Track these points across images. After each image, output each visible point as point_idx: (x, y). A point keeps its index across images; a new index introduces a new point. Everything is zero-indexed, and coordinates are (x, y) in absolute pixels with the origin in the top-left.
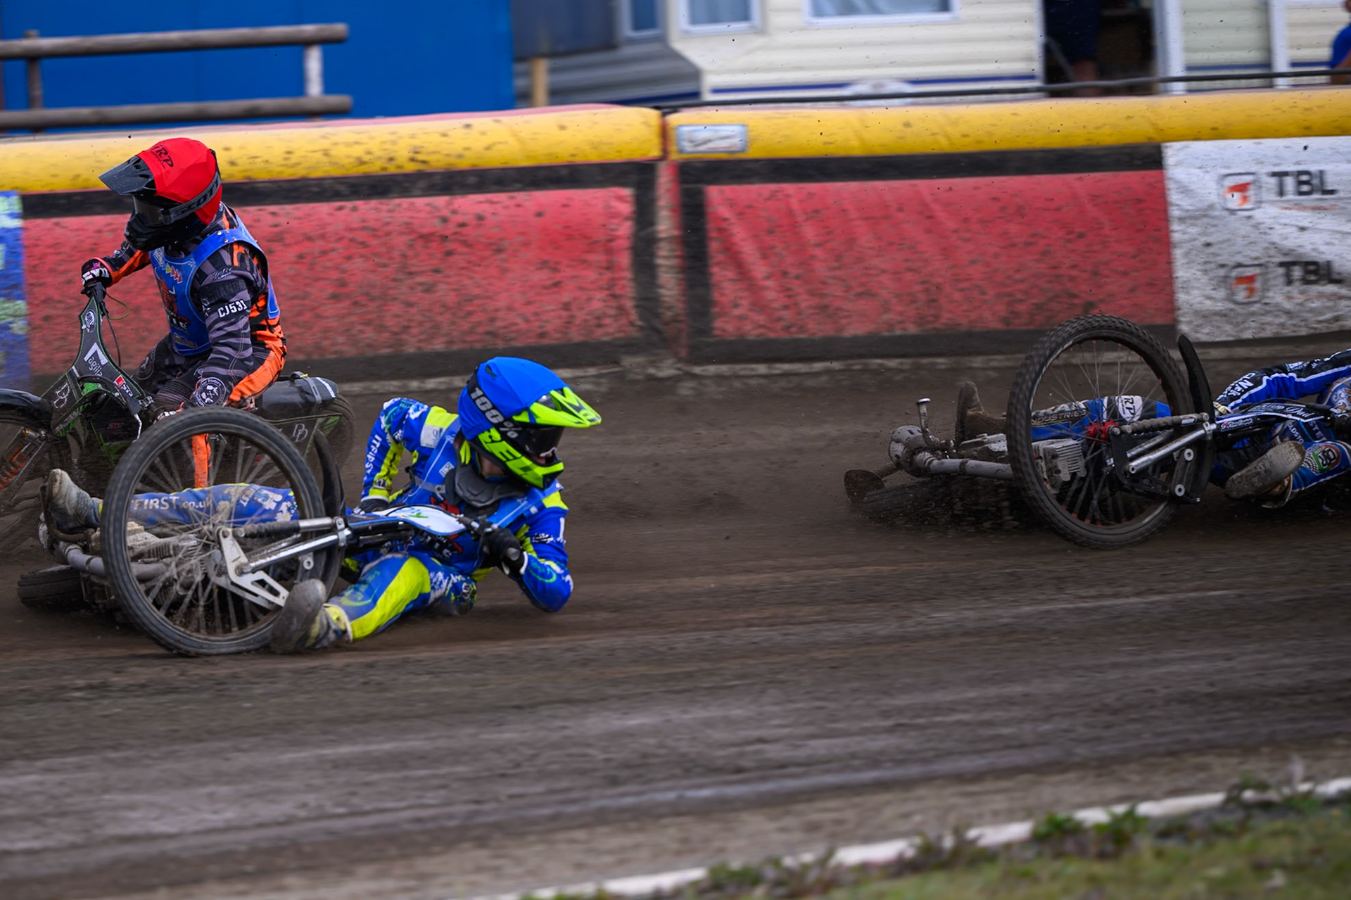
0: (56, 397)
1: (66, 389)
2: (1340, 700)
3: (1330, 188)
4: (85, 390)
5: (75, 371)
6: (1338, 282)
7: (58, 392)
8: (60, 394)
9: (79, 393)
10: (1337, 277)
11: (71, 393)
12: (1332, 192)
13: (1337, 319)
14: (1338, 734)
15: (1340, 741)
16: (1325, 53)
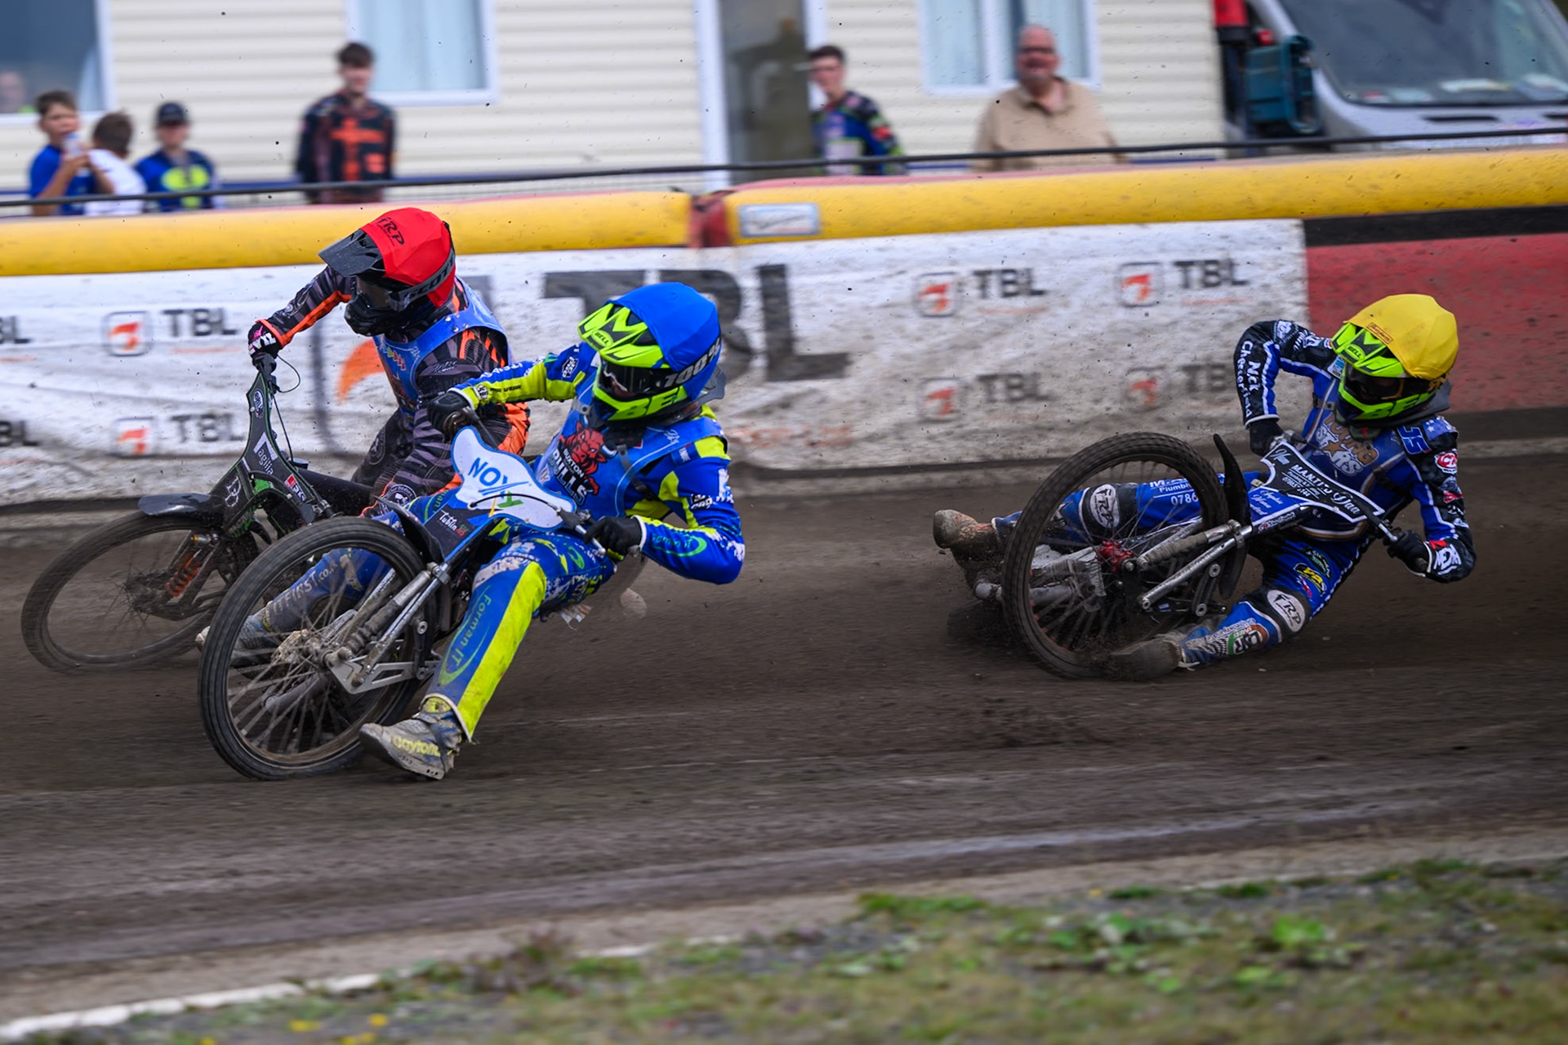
0: (227, 494)
1: (237, 484)
2: (29, 927)
3: (23, 336)
4: (256, 488)
5: (245, 462)
6: (34, 444)
7: (229, 488)
8: (232, 490)
9: (250, 491)
10: (32, 438)
11: (242, 491)
12: (25, 341)
13: (33, 486)
14: (27, 967)
15: (28, 976)
16: (21, 180)
